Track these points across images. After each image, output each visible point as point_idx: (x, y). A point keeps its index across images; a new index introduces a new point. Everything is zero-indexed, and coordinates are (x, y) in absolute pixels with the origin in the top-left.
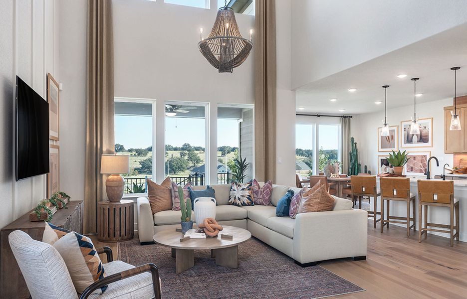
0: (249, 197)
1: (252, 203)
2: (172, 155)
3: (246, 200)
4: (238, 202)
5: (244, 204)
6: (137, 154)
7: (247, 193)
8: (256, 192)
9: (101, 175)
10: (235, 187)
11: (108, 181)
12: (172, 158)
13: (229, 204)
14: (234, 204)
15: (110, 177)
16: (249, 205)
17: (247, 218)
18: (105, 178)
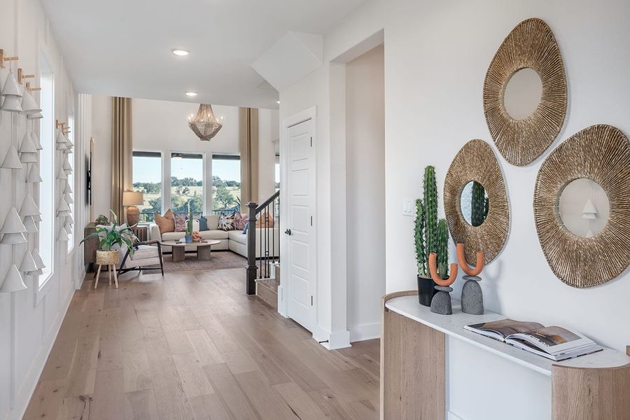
0: (232, 224)
1: (233, 229)
2: (195, 193)
3: (229, 226)
4: (224, 228)
5: (228, 230)
6: (145, 190)
7: (231, 221)
8: (238, 221)
9: (123, 207)
10: (222, 217)
11: (128, 211)
12: (195, 196)
13: (218, 229)
14: (221, 229)
15: (130, 208)
16: (231, 230)
17: (228, 239)
18: (125, 210)
